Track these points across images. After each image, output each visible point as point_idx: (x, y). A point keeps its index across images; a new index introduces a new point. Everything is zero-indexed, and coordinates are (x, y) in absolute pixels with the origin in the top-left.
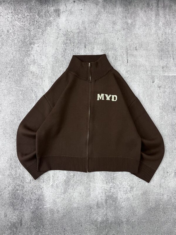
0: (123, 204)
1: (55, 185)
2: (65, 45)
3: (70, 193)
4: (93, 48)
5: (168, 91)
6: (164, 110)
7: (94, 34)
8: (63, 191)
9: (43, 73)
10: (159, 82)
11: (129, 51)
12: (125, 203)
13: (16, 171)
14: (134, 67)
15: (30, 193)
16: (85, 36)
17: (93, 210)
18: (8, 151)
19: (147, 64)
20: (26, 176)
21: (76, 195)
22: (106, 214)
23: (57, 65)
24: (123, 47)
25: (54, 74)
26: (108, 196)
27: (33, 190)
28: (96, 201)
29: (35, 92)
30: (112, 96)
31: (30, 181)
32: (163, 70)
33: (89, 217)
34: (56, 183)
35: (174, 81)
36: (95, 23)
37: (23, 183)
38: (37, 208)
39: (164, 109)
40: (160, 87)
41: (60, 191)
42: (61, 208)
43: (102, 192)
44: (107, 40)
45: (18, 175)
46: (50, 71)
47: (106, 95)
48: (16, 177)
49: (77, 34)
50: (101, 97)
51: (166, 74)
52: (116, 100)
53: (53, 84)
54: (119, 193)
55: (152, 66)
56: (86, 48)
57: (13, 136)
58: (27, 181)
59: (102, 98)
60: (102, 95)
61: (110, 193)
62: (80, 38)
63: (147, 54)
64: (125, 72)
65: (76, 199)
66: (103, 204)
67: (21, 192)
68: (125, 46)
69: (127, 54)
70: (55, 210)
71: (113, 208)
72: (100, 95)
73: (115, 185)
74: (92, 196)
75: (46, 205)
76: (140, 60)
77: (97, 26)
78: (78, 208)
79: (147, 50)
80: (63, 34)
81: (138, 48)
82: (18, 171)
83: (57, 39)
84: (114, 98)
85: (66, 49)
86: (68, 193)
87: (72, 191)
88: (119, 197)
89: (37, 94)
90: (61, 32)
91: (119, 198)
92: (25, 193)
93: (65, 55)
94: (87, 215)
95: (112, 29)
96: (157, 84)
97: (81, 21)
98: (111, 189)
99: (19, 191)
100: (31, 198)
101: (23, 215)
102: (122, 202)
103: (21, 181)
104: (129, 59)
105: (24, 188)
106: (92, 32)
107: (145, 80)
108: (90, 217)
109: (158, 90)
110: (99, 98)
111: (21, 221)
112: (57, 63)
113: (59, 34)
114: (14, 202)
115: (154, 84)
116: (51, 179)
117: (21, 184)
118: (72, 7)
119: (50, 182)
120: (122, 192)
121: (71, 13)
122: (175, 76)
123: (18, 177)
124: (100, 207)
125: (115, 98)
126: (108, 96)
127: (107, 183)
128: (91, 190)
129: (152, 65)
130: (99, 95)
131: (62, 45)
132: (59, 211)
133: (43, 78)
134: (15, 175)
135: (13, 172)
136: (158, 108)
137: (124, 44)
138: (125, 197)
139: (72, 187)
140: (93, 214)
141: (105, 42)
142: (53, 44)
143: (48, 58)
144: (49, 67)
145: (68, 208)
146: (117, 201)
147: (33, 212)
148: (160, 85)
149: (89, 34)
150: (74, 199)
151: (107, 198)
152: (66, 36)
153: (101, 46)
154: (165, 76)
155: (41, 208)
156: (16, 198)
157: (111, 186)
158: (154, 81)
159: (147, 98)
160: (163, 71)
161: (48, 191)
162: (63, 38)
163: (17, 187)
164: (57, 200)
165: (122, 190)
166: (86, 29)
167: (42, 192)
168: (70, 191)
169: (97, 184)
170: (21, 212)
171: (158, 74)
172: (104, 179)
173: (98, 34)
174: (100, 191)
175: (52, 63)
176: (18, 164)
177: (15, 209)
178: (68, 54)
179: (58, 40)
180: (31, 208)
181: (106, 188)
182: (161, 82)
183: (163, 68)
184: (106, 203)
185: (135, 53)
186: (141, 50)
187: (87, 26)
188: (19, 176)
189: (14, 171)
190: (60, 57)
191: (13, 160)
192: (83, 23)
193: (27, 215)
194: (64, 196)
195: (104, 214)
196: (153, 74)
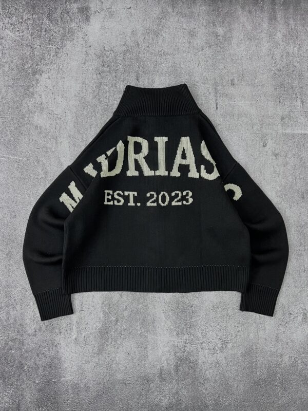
0: (209, 374)
1: (81, 339)
2: (99, 76)
3: (109, 354)
4: (152, 80)
7: (155, 56)
8: (96, 350)
9: (58, 128)
11: (219, 88)
12: (211, 371)
13: (8, 313)
15: (35, 355)
17: (152, 385)
20: (27, 321)
21: (120, 356)
22: (177, 393)
23: (85, 112)
24: (209, 78)
25: (79, 131)
26: (180, 359)
28: (159, 367)
31: (36, 331)
32: (282, 122)
33: (145, 397)
35: (304, 144)
36: (157, 34)
37: (22, 335)
38: (48, 383)
40: (276, 155)
41: (91, 350)
42: (94, 381)
43: (169, 352)
45: (12, 321)
48: (9, 324)
51: (289, 131)
54: (201, 353)
55: (263, 116)
56: (139, 82)
58: (30, 331)
61: (184, 352)
62: (127, 63)
63: (254, 94)
65: (120, 365)
66: (170, 374)
67: (18, 353)
70: (82, 386)
71: (189, 380)
73: (192, 337)
74: (150, 358)
75: (64, 377)
77: (160, 40)
81: (236, 81)
82: (12, 313)
83: (84, 63)
85: (101, 83)
88: (201, 359)
90: (92, 51)
91: (200, 361)
92: (26, 355)
93: (100, 94)
94: (141, 394)
95: (187, 46)
96: (271, 149)
97: (129, 31)
98: (186, 345)
99: (13, 351)
100: (36, 364)
101: (22, 395)
102: (207, 370)
103: (18, 332)
104: (220, 102)
105: (23, 345)
106: (150, 50)
111: (19, 406)
113: (87, 54)
114: (4, 371)
115: (266, 149)
117: (18, 337)
118: (112, 3)
119: (73, 334)
120: (206, 351)
123: (12, 325)
124: (165, 380)
127: (178, 334)
128: (149, 347)
131: (95, 76)
132: (89, 387)
134: (6, 321)
138: (211, 359)
139: (113, 343)
145: (105, 381)
146: (197, 368)
147: (40, 390)
148: (277, 152)
149: (145, 54)
151: (179, 363)
152: (102, 59)
153: (167, 78)
154: (285, 135)
155: (55, 383)
156: (8, 364)
157: (186, 339)
158: (266, 144)
161: (68, 350)
163: (11, 344)
164: (86, 367)
165: (207, 348)
167: (58, 352)
168: (110, 349)
170: (18, 389)
172: (172, 327)
174: (167, 349)
177: (6, 385)
179: (87, 65)
180: (37, 382)
181: (176, 344)
182: (278, 146)
183: (283, 118)
184: (177, 370)
185: (231, 90)
187: (141, 40)
188: (13, 323)
189: (5, 314)
190: (89, 97)
192: (134, 33)
193: (30, 396)
194: (99, 360)
195: (174, 391)
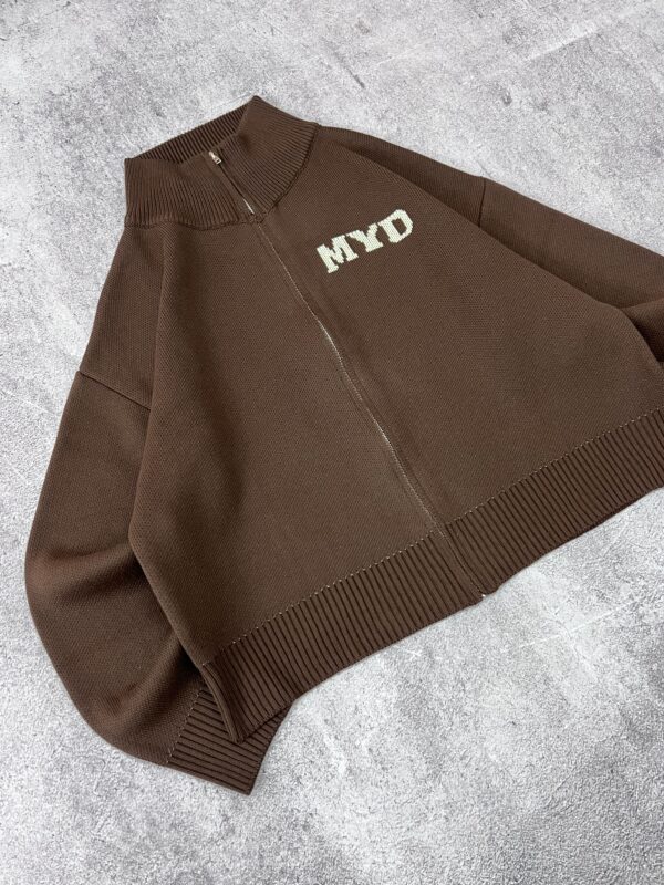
5: (583, 102)
6: (618, 173)
10: (527, 91)
14: (397, 90)
16: (137, 79)
18: (28, 734)
19: (439, 55)
27: (267, 862)
29: (31, 383)
30: (381, 224)
34: (364, 744)
39: (619, 168)
44: (232, 52)
46: (56, 268)
47: (351, 235)
49: (98, 87)
50: (335, 253)
52: (409, 231)
53: (94, 312)
57: (15, 642)
59: (344, 255)
60: (339, 242)
64: (373, 121)
68: (316, 40)
69: (342, 61)
72: (331, 247)
76: (406, 54)
78: (553, 812)
79: (407, 14)
80: (36, 112)
84: (396, 225)
86: (451, 759)
87: (464, 738)
89: (45, 386)
107: (474, 111)
108: (640, 820)
109: (546, 119)
110: (335, 262)
112: (68, 223)
116: (329, 742)
121: (34, 32)
122: (571, 44)
125: (399, 225)
126: (366, 233)
129: (462, 51)
130: (323, 251)
133: (37, 310)
135: (110, 830)
136: (597, 181)
137: (305, 35)
140: (645, 791)
141: (229, 64)
142: (13, 164)
143: (21, 225)
144: (41, 254)
150: (503, 772)
159: (524, 168)
160: (517, 49)
162: (48, 127)
166: (123, 56)
169: (564, 632)
171: (504, 67)
173: (182, 48)
175: (47, 235)
176: (117, 768)
178: (102, 170)
186: (385, 24)
191: (73, 763)
196: (488, 77)
